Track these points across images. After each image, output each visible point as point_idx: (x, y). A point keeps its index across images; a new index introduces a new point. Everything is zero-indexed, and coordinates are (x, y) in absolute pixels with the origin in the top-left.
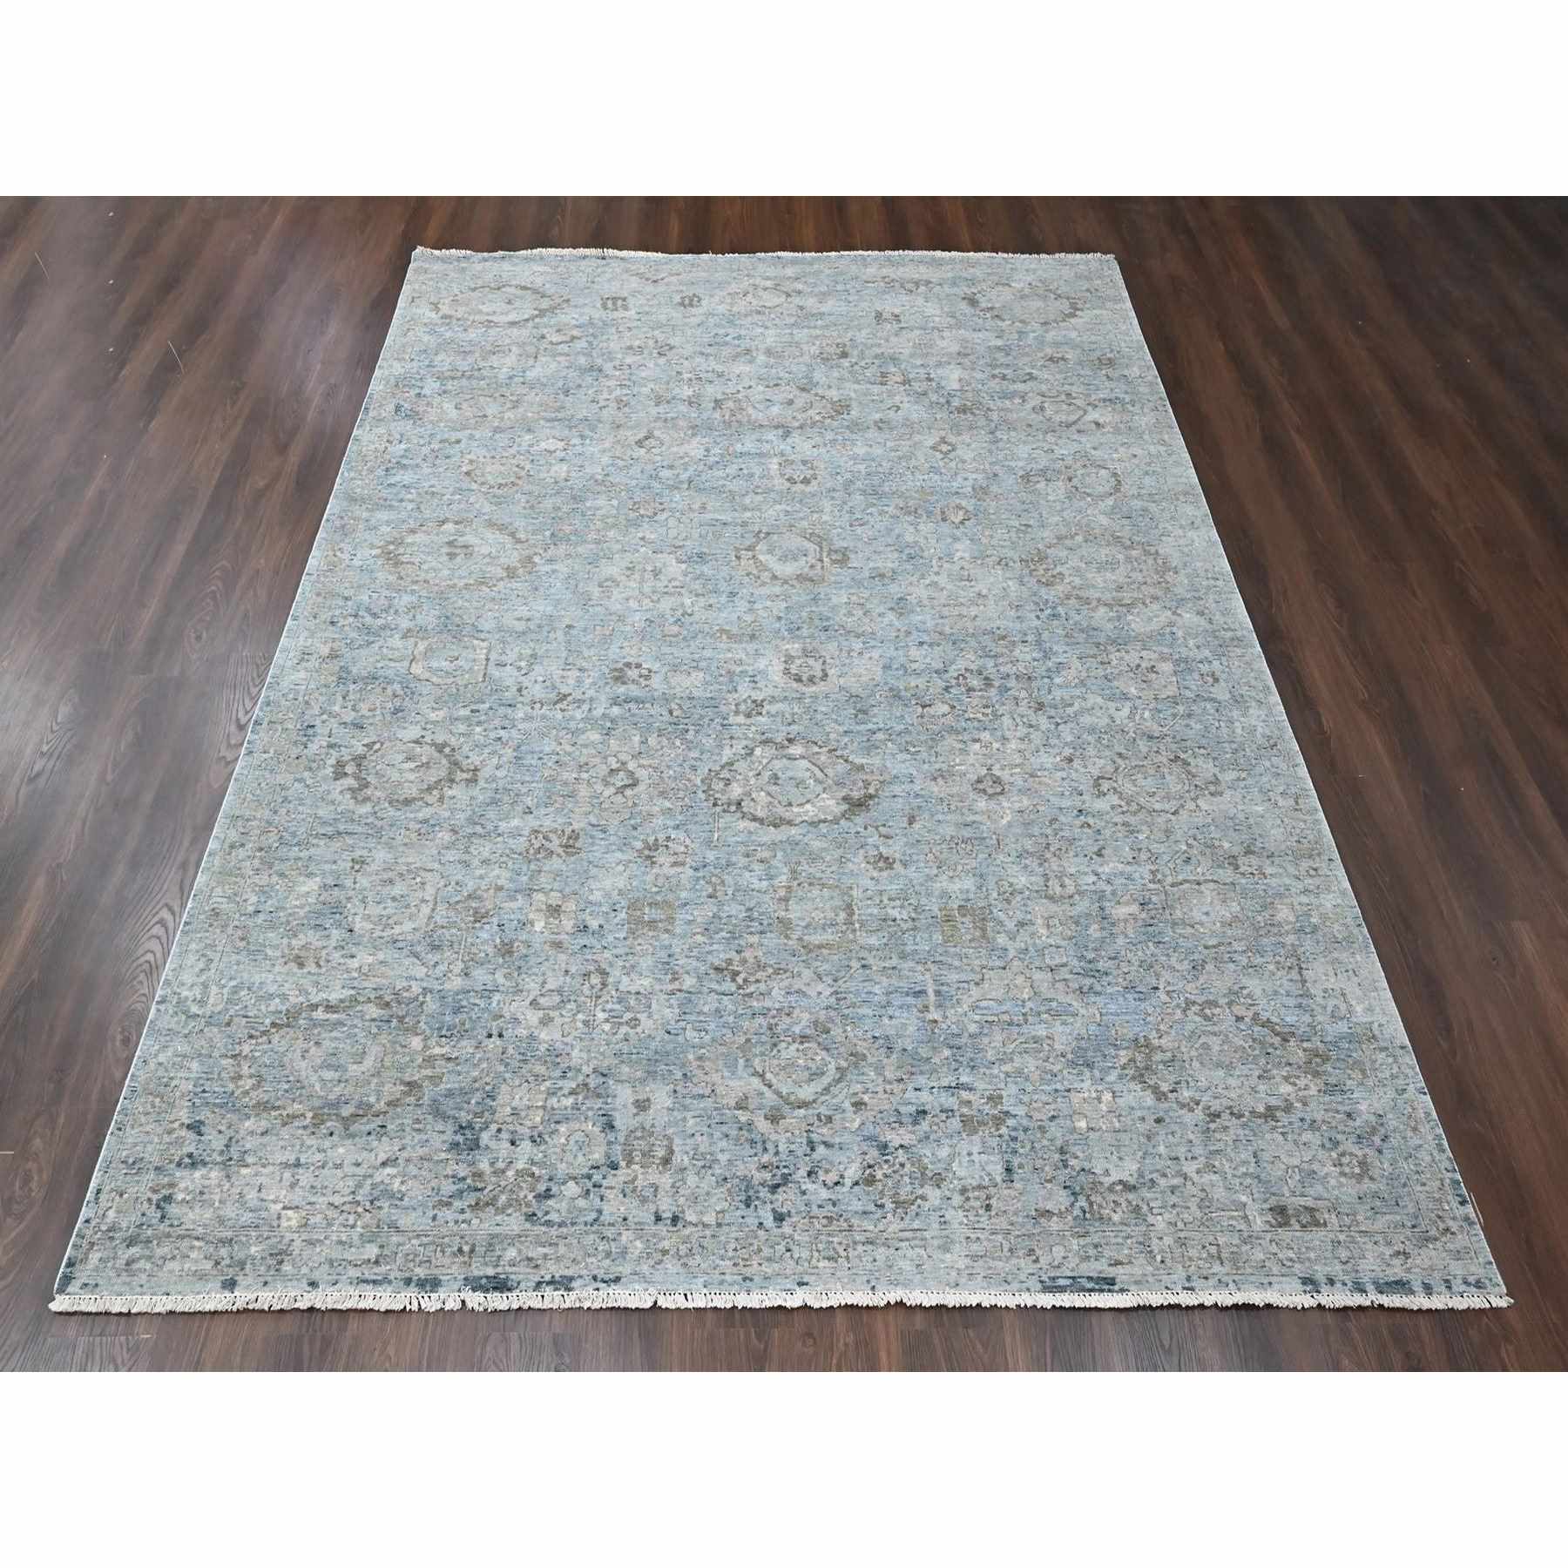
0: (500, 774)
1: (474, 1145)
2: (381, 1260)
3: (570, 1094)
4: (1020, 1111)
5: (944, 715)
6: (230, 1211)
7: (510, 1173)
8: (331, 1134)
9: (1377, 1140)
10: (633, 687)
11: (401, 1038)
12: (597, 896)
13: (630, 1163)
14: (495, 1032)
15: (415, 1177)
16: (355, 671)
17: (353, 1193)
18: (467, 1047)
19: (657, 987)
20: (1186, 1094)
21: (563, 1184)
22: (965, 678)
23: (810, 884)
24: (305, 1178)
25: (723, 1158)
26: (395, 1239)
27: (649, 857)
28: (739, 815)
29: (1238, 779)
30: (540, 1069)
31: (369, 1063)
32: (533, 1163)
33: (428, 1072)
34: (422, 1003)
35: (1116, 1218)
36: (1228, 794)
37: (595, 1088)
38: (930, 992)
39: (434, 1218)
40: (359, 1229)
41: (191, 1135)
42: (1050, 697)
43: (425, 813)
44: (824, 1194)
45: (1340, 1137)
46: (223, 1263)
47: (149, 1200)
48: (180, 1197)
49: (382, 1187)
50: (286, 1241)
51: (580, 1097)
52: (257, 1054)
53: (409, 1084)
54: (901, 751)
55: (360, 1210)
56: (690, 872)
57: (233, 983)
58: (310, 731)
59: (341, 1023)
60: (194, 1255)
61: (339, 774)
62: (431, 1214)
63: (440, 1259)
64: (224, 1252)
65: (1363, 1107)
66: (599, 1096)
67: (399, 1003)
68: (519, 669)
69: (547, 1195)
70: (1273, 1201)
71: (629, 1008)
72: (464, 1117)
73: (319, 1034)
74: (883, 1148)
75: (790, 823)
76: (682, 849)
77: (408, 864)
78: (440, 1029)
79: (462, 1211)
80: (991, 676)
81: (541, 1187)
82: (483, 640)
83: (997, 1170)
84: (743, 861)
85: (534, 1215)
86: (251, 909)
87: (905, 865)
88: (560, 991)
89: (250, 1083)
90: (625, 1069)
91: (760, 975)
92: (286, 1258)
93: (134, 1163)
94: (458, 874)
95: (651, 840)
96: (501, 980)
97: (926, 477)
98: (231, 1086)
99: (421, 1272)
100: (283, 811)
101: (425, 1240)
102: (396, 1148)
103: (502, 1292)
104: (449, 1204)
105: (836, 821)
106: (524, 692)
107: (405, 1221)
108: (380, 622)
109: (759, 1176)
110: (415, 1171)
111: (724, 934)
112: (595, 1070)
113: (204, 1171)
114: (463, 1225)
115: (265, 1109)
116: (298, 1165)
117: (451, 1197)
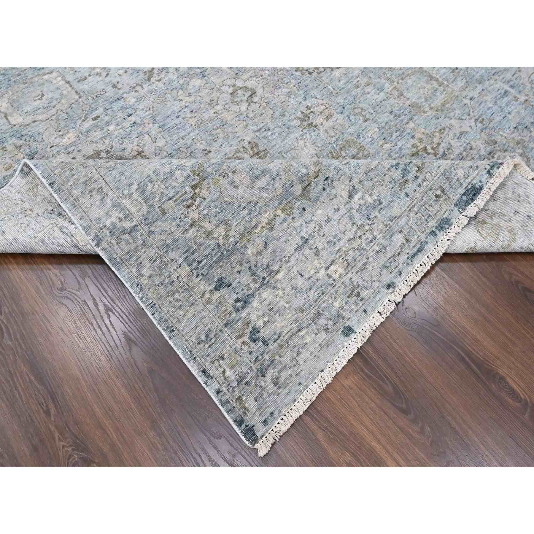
6: (299, 301)
8: (304, 209)
15: (374, 186)
39: (407, 195)
41: (224, 292)
46: (329, 327)
47: (243, 343)
48: (260, 323)
49: (364, 208)
50: (348, 282)
52: (205, 212)
60: (308, 339)
62: (403, 195)
63: (432, 210)
64: (322, 321)
79: (417, 178)
89: (221, 230)
92: (359, 290)
93: (207, 336)
98: (212, 242)
102: (347, 182)
103: (479, 194)
104: (406, 181)
107: (395, 211)
110: (369, 184)
113: (257, 299)
114: (425, 183)
115: (250, 233)
116: (306, 241)
117: (403, 177)
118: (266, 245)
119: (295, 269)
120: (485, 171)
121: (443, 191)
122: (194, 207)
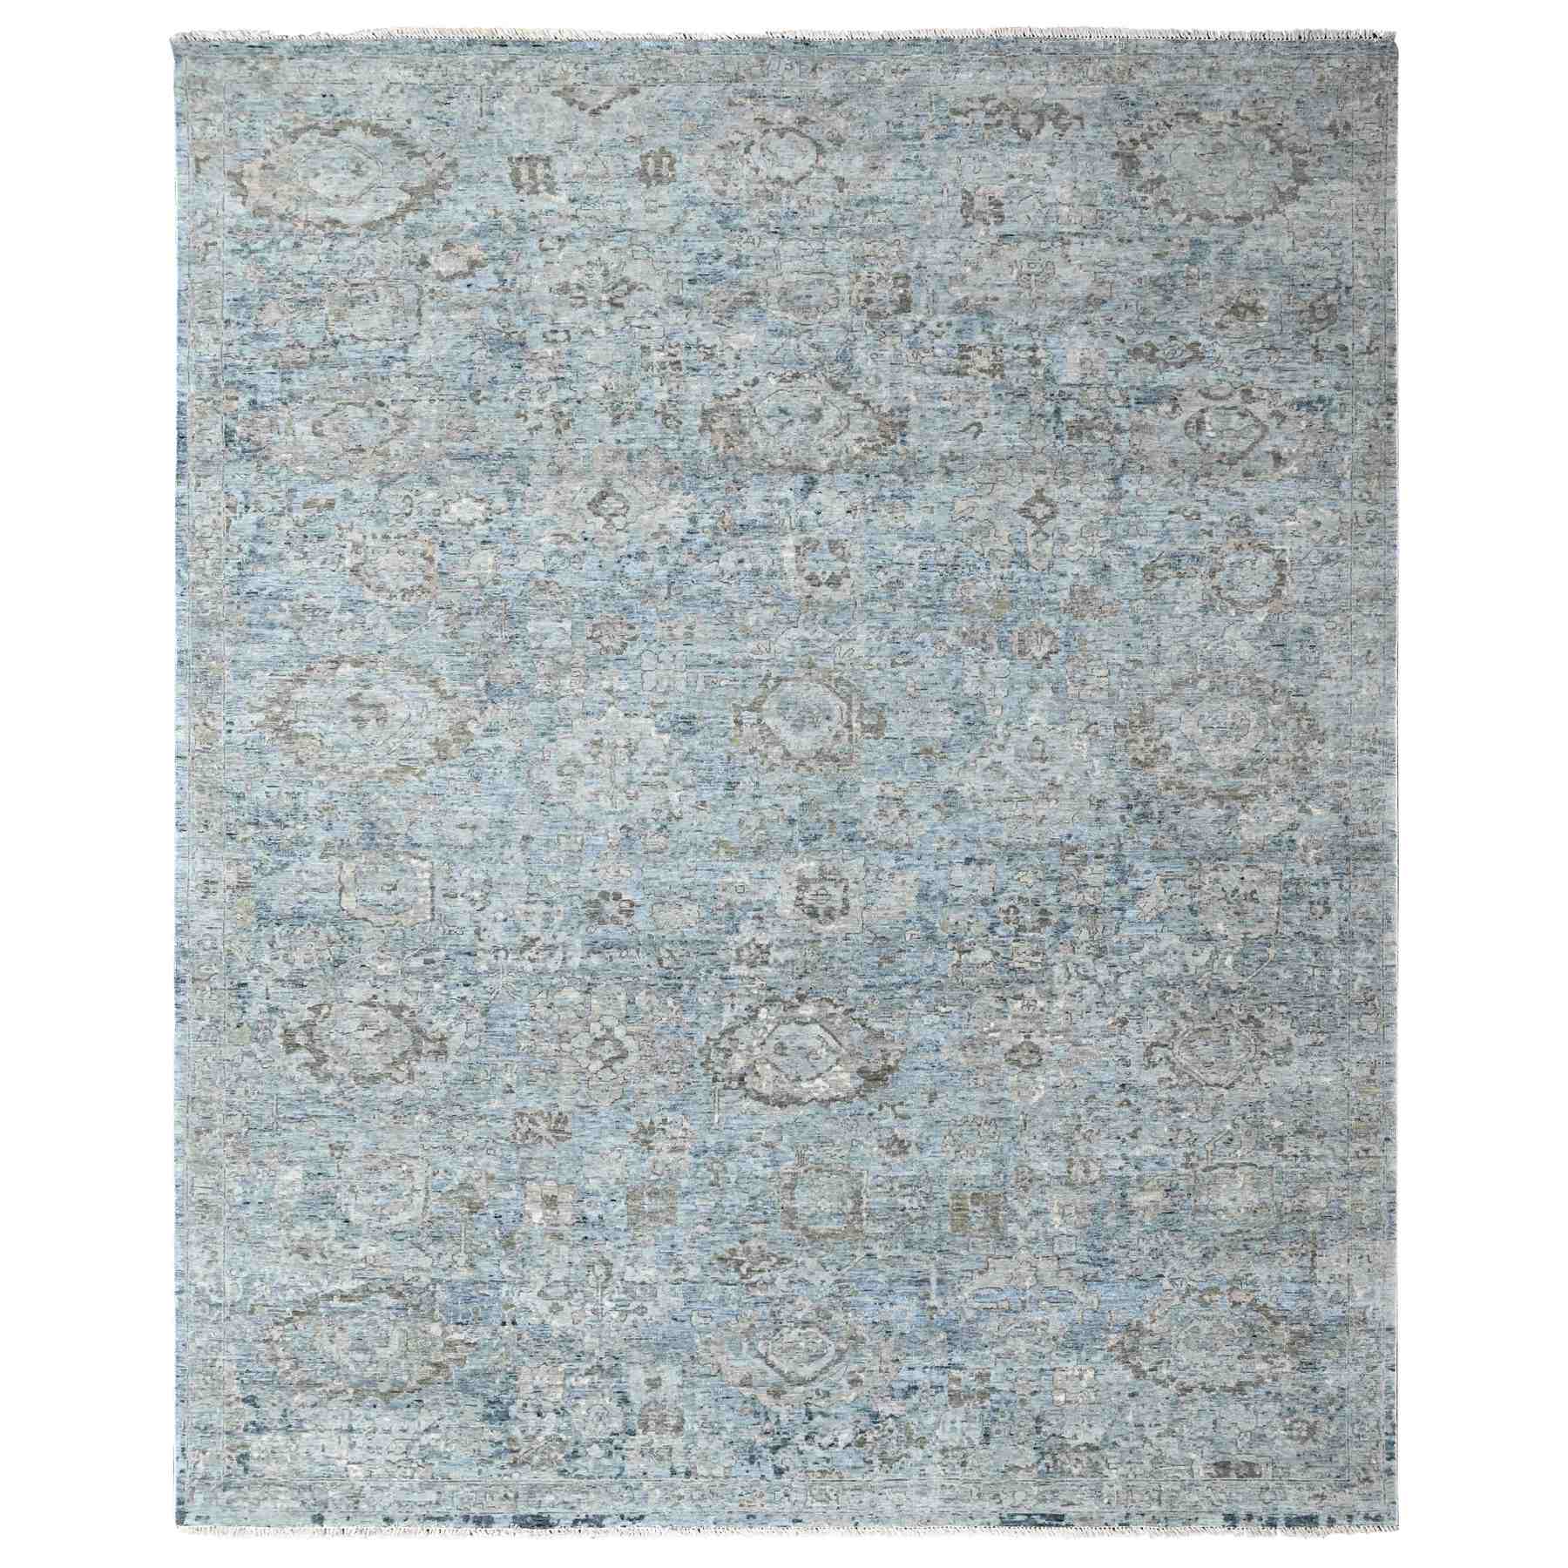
0: (472, 1044)
1: (505, 1416)
2: (440, 1502)
3: (586, 1374)
4: (1005, 1387)
5: (985, 964)
6: (303, 1465)
7: (540, 1438)
8: (374, 1406)
9: (1332, 1409)
10: (611, 927)
11: (419, 1325)
12: (593, 1185)
13: (645, 1430)
14: (508, 1320)
15: (457, 1440)
16: (275, 907)
17: (406, 1452)
18: (483, 1334)
19: (662, 1277)
20: (1164, 1372)
21: (588, 1446)
22: (1017, 911)
23: (818, 1170)
24: (360, 1440)
25: (729, 1426)
26: (449, 1487)
27: (646, 1142)
28: (742, 1092)
29: (1315, 1044)
30: (556, 1353)
31: (394, 1346)
32: (559, 1430)
33: (452, 1355)
34: (433, 1293)
35: (1075, 1471)
36: (1297, 1063)
37: (609, 1368)
38: (933, 1280)
39: (480, 1472)
40: (416, 1479)
41: (248, 1408)
42: (1115, 939)
43: (397, 1091)
44: (820, 1453)
45: (1299, 1407)
46: (308, 1503)
47: (229, 1457)
48: (255, 1454)
49: (429, 1448)
50: (357, 1487)
51: (596, 1377)
52: (287, 1340)
53: (436, 1365)
54: (929, 1012)
55: (414, 1465)
56: (690, 1159)
57: (244, 1274)
58: (244, 992)
59: (356, 1312)
60: (282, 1497)
61: (291, 1047)
62: (476, 1469)
63: (490, 1502)
64: (307, 1495)
65: (1329, 1382)
66: (613, 1376)
67: (412, 1293)
68: (473, 901)
69: (575, 1455)
70: (1219, 1459)
71: (635, 1295)
72: (492, 1394)
73: (341, 1320)
74: (875, 1417)
75: (797, 1101)
76: (681, 1133)
77: (391, 1151)
78: (455, 1317)
79: (503, 1468)
80: (1049, 909)
81: (570, 1450)
82: (423, 859)
83: (976, 1435)
84: (746, 1145)
85: (566, 1470)
86: (239, 1200)
87: (921, 1150)
88: (566, 1282)
89: (288, 1364)
90: (635, 1353)
91: (764, 1264)
92: (361, 1500)
93: (206, 1428)
94: (445, 1160)
95: (646, 1122)
96: (507, 1272)
97: (1005, 572)
98: (272, 1368)
99: (476, 1511)
100: (240, 1091)
101: (475, 1488)
102: (436, 1418)
103: (546, 1528)
104: (491, 1463)
105: (847, 1099)
106: (484, 935)
107: (455, 1474)
108: (290, 833)
109: (760, 1441)
110: (455, 1436)
111: (727, 1224)
112: (607, 1354)
113: (270, 1435)
114: (505, 1478)
115: (309, 1386)
116: (351, 1430)
117: (491, 1457)
118: (314, 1405)
119: (321, 1442)
121: (517, 1497)
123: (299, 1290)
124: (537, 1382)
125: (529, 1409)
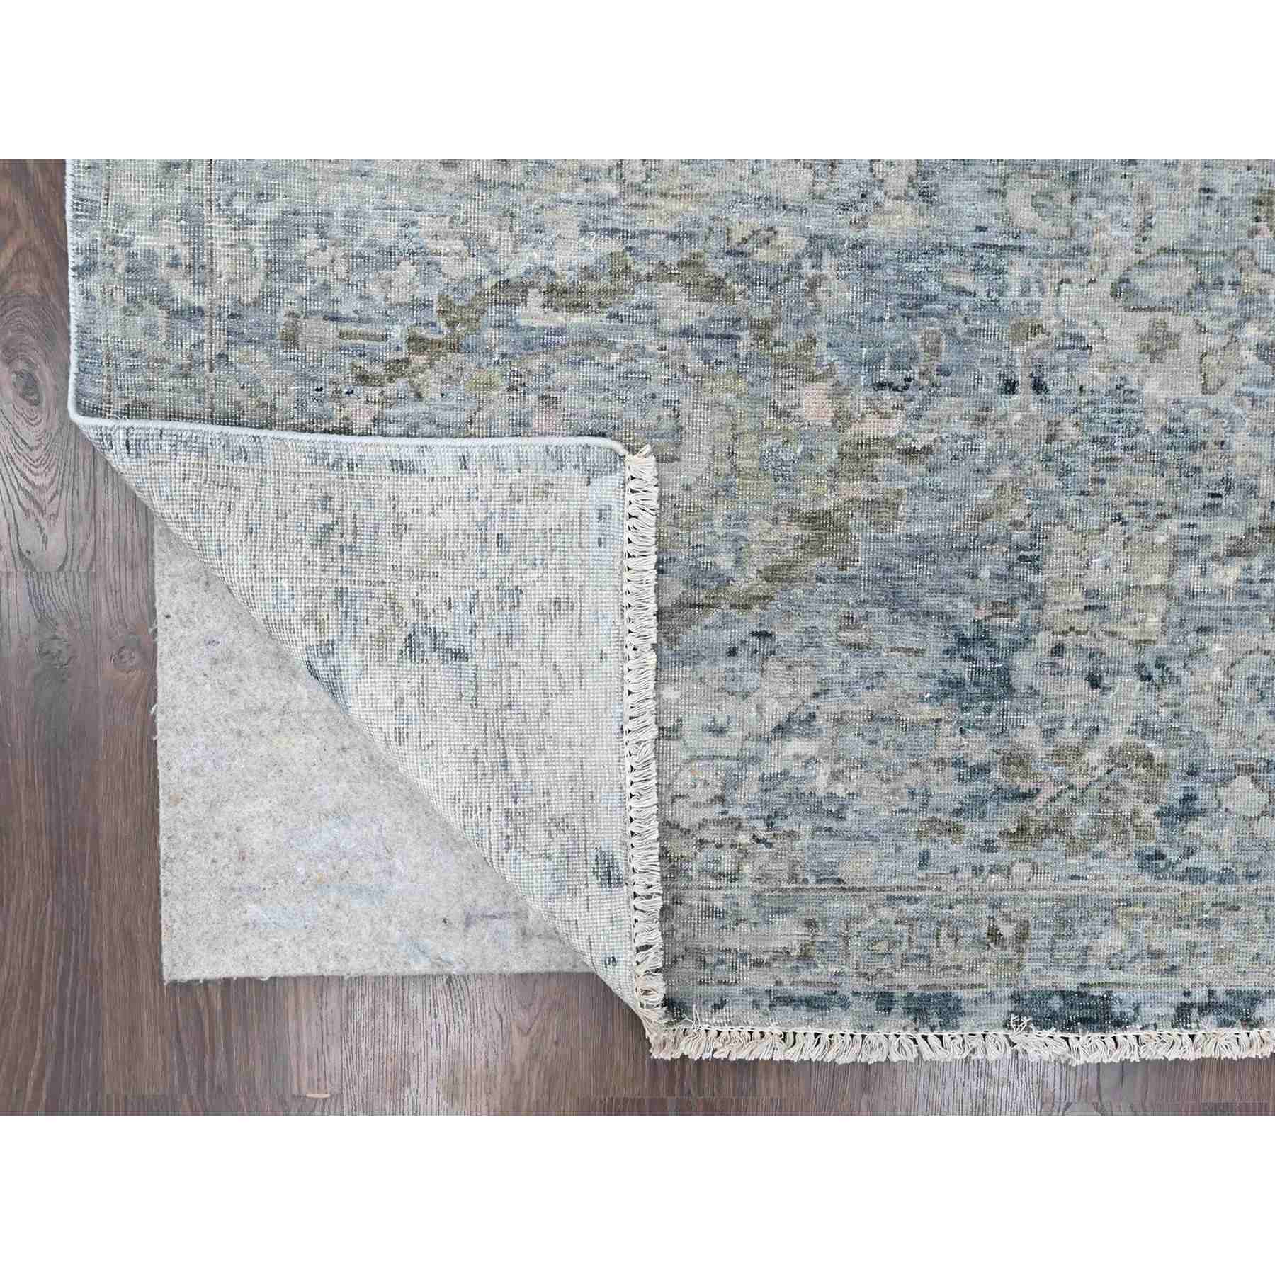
1: (1001, 687)
2: (814, 952)
3: (1232, 554)
7: (1094, 756)
11: (768, 389)
14: (1023, 377)
15: (863, 762)
17: (721, 799)
21: (1225, 782)
26: (839, 907)
30: (1149, 484)
32: (1147, 731)
33: (859, 489)
34: (814, 284)
39: (924, 860)
40: (747, 883)
49: (786, 786)
51: (1258, 564)
53: (812, 520)
55: (743, 838)
62: (915, 850)
63: (949, 953)
67: (752, 283)
69: (1188, 809)
72: (968, 614)
73: (547, 372)
78: (873, 364)
79: (988, 846)
81: (1173, 792)
85: (1160, 855)
88: (1190, 252)
96: (1026, 216)
99: (911, 980)
101: (910, 909)
102: (807, 691)
103: (1102, 1029)
104: (954, 830)
107: (856, 867)
110: (859, 748)
114: (994, 878)
117: (958, 812)
120: (1178, 998)
122: (375, 392)
123: (427, 263)
124: (1094, 577)
125: (1069, 661)
